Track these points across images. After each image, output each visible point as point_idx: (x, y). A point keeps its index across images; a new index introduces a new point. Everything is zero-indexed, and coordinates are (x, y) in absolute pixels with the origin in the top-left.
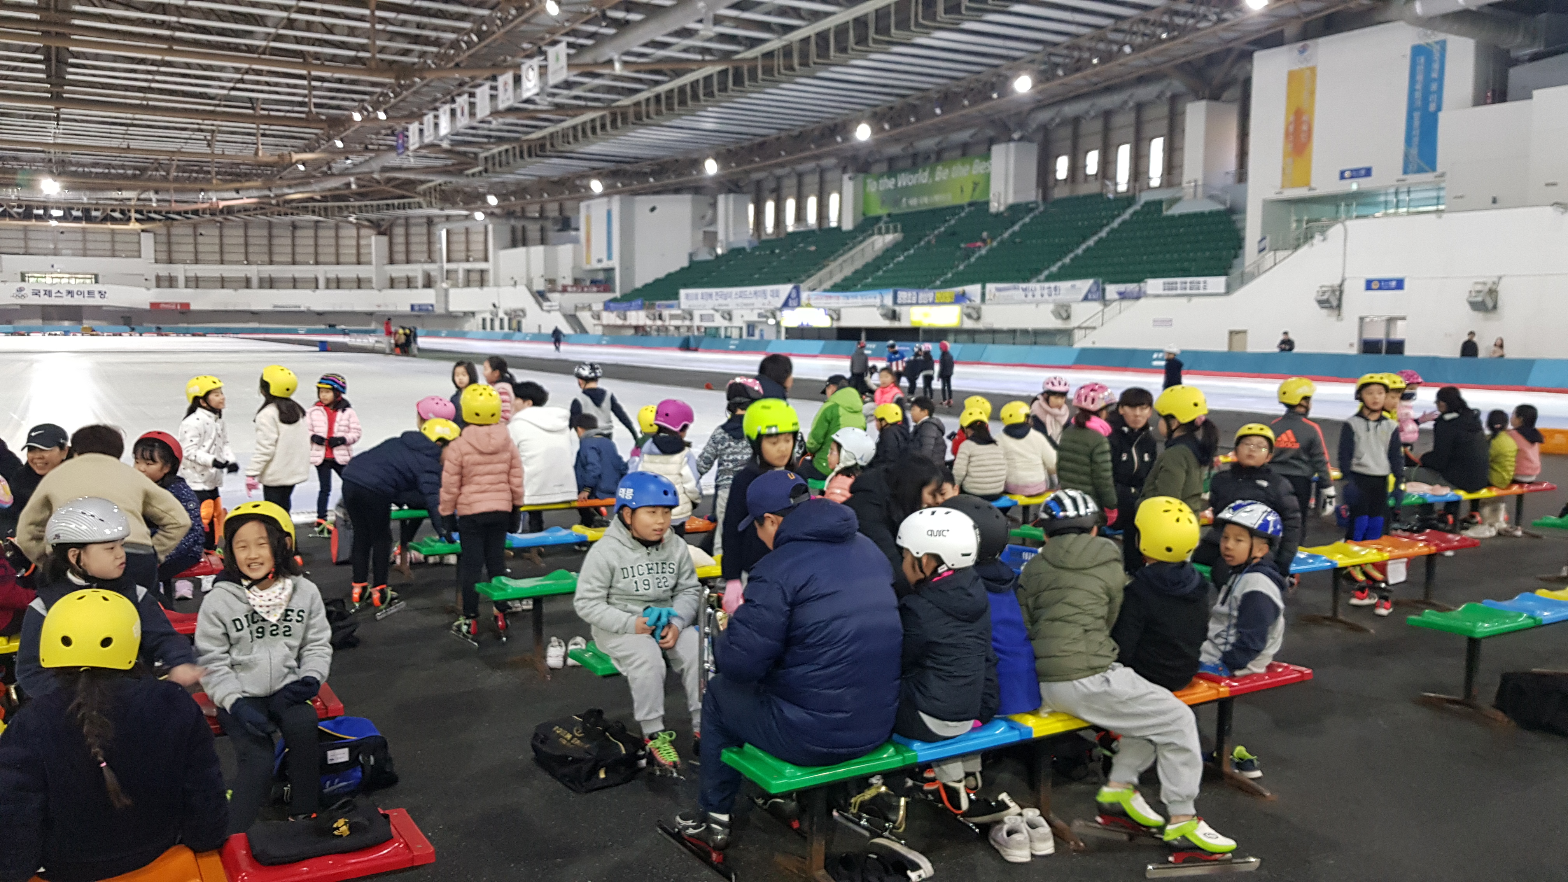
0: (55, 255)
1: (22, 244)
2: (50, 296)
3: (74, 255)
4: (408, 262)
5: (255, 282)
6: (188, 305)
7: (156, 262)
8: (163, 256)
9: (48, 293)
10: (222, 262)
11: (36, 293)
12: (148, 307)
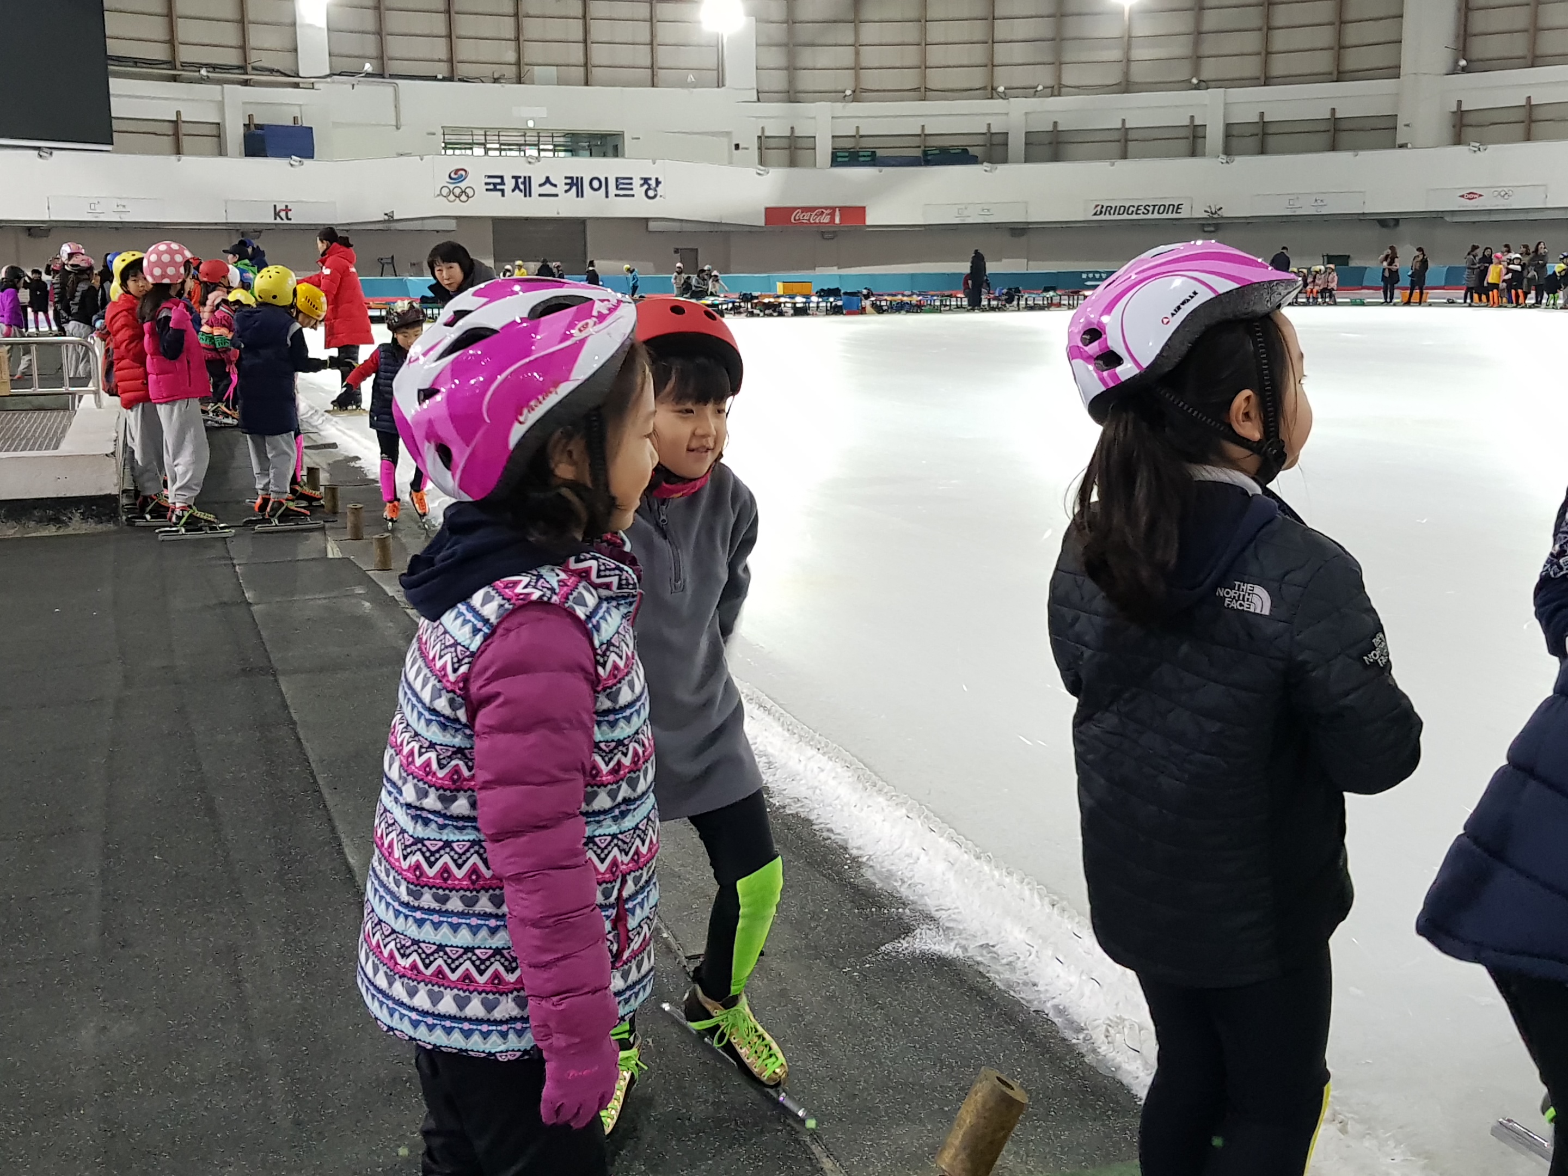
0: (519, 81)
1: (440, 49)
2: (528, 193)
3: (561, 82)
4: (1534, 60)
5: (1017, 143)
6: (860, 212)
7: (761, 95)
8: (777, 80)
9: (524, 185)
10: (923, 92)
11: (496, 184)
12: (762, 223)
